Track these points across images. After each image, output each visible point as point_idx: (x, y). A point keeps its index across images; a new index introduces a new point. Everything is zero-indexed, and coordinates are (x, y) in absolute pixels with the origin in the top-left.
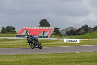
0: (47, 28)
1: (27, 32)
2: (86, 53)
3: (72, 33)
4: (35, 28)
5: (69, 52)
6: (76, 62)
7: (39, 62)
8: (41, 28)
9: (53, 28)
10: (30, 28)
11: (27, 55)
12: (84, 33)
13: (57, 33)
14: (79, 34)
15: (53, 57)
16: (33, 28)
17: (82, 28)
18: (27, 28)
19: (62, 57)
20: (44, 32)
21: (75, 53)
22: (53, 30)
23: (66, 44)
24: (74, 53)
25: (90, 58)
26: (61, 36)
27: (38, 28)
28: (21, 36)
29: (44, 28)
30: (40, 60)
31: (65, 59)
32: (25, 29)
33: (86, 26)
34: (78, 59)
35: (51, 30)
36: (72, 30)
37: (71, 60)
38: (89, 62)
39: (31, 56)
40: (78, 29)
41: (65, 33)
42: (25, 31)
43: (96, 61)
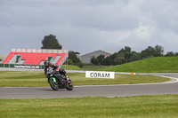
0: (55, 51)
1: (18, 57)
2: (127, 97)
3: (101, 61)
4: (34, 51)
5: (95, 96)
6: (107, 114)
7: (40, 114)
8: (45, 51)
9: (66, 52)
10: (24, 51)
11: (18, 100)
12: (123, 62)
13: (74, 62)
14: (114, 64)
15: (66, 105)
16: (29, 51)
17: (120, 52)
18: (19, 51)
19: (83, 105)
20: (50, 58)
21: (106, 98)
22: (67, 56)
23: (90, 81)
24: (103, 98)
25: (133, 106)
27: (40, 51)
28: (7, 66)
29: (50, 51)
31: (88, 108)
32: (16, 54)
33: (128, 49)
34: (112, 108)
35: (63, 55)
36: (102, 57)
37: (98, 111)
38: (132, 114)
39: (26, 101)
40: (113, 53)
42: (15, 57)
43: (145, 112)
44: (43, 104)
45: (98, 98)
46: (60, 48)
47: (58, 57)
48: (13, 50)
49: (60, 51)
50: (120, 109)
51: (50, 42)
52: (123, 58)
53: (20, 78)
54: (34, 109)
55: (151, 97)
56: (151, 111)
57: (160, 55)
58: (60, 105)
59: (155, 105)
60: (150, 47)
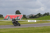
0: (19, 15)
1: (9, 17)
2: (40, 27)
3: (32, 17)
4: (13, 15)
5: (31, 27)
6: (34, 32)
8: (16, 15)
9: (22, 15)
10: (10, 15)
12: (38, 17)
14: (36, 18)
15: (23, 30)
17: (37, 15)
18: (9, 15)
19: (27, 29)
20: (18, 17)
22: (23, 16)
23: (29, 23)
24: (33, 27)
26: (27, 19)
27: (15, 15)
28: (6, 19)
29: (18, 15)
30: (16, 31)
31: (29, 30)
33: (40, 14)
35: (21, 16)
36: (32, 16)
37: (32, 31)
38: (41, 32)
39: (12, 29)
40: (35, 15)
41: (29, 17)
42: (8, 17)
43: (45, 31)
44: (16, 30)
45: (32, 27)
46: (21, 14)
47: (20, 16)
48: (8, 15)
49: (21, 15)
50: (38, 30)
51: (18, 12)
52: (38, 16)
53: (10, 22)
54: (14, 31)
55: (46, 27)
56: (47, 31)
57: (49, 15)
58: (21, 30)
59: (48, 29)
60: (46, 13)
